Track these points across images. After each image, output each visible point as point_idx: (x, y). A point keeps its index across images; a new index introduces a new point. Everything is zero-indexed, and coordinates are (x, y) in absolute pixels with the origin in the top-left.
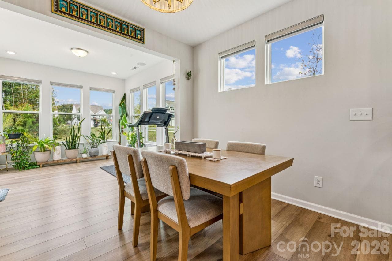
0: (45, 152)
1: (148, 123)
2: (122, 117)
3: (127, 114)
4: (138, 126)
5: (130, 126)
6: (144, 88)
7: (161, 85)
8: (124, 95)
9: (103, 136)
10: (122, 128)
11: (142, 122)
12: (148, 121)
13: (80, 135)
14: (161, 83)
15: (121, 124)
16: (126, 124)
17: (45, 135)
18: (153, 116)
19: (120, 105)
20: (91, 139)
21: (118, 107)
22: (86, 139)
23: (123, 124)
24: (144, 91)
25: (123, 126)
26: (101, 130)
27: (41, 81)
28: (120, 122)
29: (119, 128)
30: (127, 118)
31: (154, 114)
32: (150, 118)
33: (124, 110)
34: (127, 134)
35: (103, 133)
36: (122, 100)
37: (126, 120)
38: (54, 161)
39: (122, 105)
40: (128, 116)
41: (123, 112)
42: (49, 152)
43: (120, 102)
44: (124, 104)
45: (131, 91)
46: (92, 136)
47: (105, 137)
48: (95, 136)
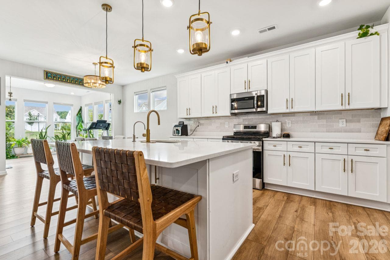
0: (22, 148)
1: (95, 128)
2: (78, 124)
3: (82, 122)
4: (88, 130)
5: (84, 130)
6: (95, 105)
7: (106, 104)
8: (80, 108)
9: (64, 137)
10: (79, 132)
11: (91, 128)
12: (95, 127)
13: (47, 136)
14: (106, 103)
15: (78, 128)
16: (82, 129)
17: (21, 136)
18: (97, 125)
19: (77, 115)
20: (55, 139)
21: (76, 117)
22: (51, 139)
23: (79, 129)
24: (95, 106)
25: (80, 130)
26: (63, 134)
27: (17, 99)
28: (77, 127)
29: (77, 131)
30: (82, 124)
31: (98, 123)
32: (96, 126)
33: (81, 119)
34: (82, 135)
35: (64, 135)
36: (79, 112)
37: (82, 126)
38: (27, 154)
39: (79, 115)
40: (84, 123)
41: (80, 120)
42: (24, 148)
43: (77, 113)
44: (81, 114)
45: (86, 105)
46: (55, 137)
47: (65, 138)
48: (58, 137)
